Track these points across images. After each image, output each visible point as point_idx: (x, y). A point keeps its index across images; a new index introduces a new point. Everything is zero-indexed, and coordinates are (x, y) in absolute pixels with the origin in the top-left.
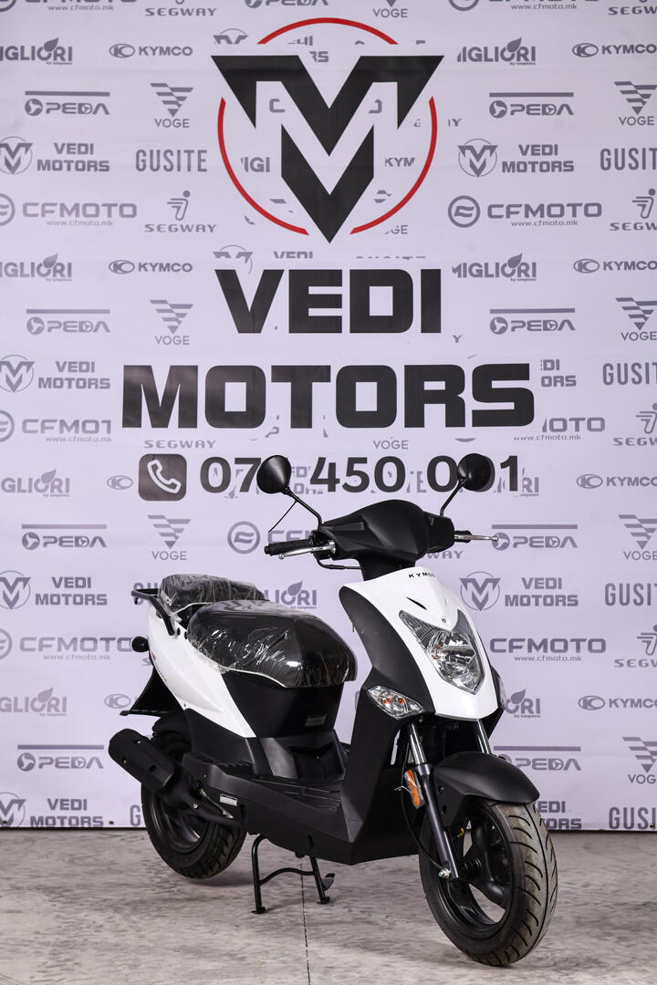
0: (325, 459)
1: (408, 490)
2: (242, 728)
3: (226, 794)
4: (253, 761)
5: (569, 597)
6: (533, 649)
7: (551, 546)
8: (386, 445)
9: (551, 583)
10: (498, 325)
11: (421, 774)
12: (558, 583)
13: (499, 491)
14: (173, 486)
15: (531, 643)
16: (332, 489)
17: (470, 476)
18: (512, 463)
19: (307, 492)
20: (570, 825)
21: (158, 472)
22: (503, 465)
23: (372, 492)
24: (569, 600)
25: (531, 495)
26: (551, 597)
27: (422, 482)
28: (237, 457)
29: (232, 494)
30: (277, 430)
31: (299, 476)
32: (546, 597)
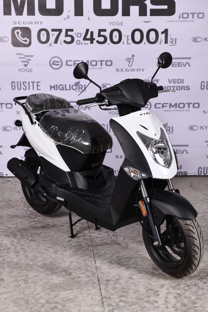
0: (89, 29)
1: (123, 43)
2: (65, 167)
3: (59, 196)
4: (70, 182)
5: (187, 86)
6: (171, 107)
7: (180, 66)
8: (114, 24)
9: (180, 81)
11: (146, 202)
12: (182, 81)
13: (160, 43)
14: (26, 41)
15: (171, 105)
16: (92, 43)
17: (164, 62)
18: (166, 32)
19: (82, 44)
20: (183, 174)
21: (19, 35)
22: (162, 33)
23: (109, 44)
24: (186, 88)
25: (173, 45)
26: (179, 87)
27: (129, 40)
28: (52, 28)
29: (50, 45)
30: (68, 17)
31: (78, 37)
32: (177, 87)
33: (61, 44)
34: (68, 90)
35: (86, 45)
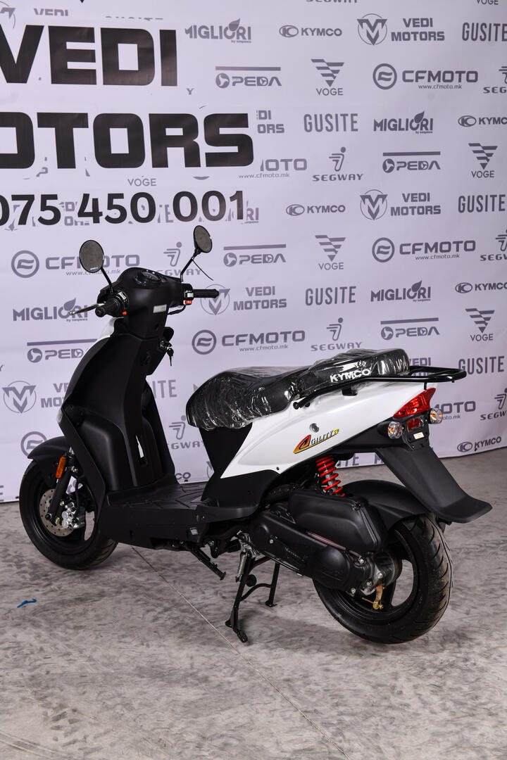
0: (88, 195)
1: (159, 221)
5: (281, 300)
6: (254, 342)
7: (267, 262)
8: (138, 182)
9: (267, 291)
10: (222, 82)
12: (272, 290)
13: (229, 219)
15: (252, 337)
16: (96, 221)
18: (238, 196)
19: (76, 224)
22: (232, 199)
23: (130, 223)
24: (280, 303)
25: (252, 222)
26: (268, 301)
27: (169, 213)
28: (13, 194)
29: (12, 227)
30: (46, 171)
31: (67, 210)
32: (263, 301)
33: (34, 225)
34: (51, 318)
35: (84, 226)
